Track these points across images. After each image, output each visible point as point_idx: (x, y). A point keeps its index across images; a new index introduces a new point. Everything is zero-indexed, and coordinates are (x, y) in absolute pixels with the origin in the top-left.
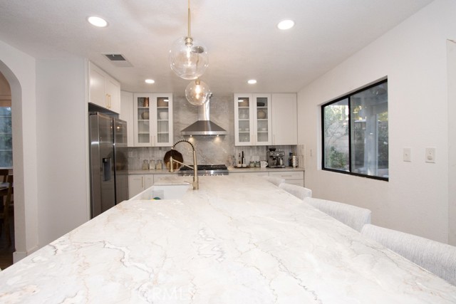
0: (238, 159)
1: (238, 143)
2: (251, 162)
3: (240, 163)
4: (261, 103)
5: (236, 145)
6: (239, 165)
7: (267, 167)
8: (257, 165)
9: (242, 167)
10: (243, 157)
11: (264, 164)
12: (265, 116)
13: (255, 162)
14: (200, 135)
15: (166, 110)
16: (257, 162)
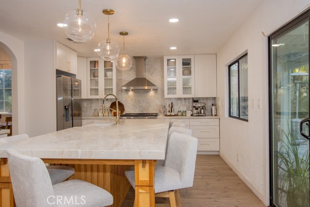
0: (168, 109)
1: (166, 96)
2: (179, 112)
3: (169, 112)
6: (169, 114)
7: (192, 115)
8: (183, 114)
9: (171, 115)
10: (172, 107)
11: (189, 113)
13: (182, 111)
14: (138, 90)
15: (111, 70)
16: (184, 111)
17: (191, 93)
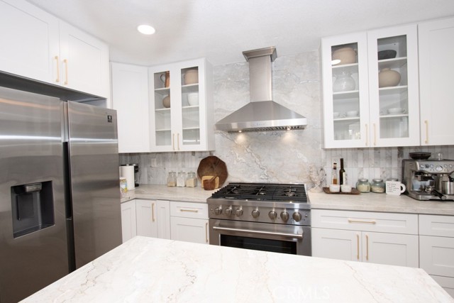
0: (331, 175)
1: (331, 143)
2: (360, 182)
3: (335, 182)
4: (391, 52)
5: (327, 146)
6: (335, 188)
7: (406, 193)
9: (340, 192)
10: (342, 171)
11: (395, 188)
12: (402, 80)
13: (370, 181)
14: (256, 130)
15: (195, 89)
16: (375, 182)
17: (406, 135)
